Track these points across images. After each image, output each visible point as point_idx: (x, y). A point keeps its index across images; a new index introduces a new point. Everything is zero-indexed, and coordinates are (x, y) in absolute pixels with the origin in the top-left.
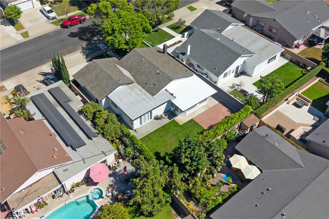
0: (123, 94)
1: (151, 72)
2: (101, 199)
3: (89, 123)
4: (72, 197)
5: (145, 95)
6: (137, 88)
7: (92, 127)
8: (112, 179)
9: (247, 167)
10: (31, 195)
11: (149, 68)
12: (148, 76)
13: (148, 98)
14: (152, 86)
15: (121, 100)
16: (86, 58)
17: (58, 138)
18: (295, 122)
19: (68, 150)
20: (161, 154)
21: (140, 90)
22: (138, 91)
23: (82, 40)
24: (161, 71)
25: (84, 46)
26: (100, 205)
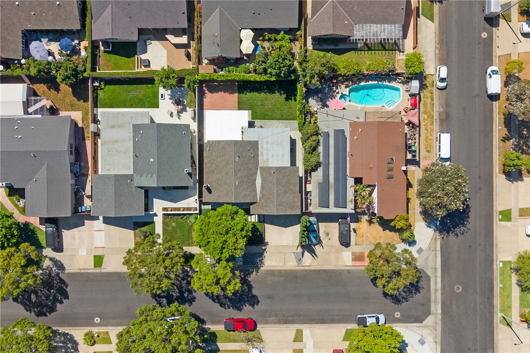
0: (278, 160)
1: (241, 165)
2: (344, 93)
3: (320, 149)
4: (359, 108)
5: (263, 147)
6: (263, 158)
7: (320, 144)
8: (328, 103)
9: (246, 40)
10: (386, 116)
11: (240, 170)
12: (247, 162)
13: (262, 142)
14: (251, 151)
15: (283, 155)
16: (265, 250)
17: (348, 150)
18: (167, 52)
19: (347, 134)
20: (284, 97)
21: (262, 155)
22: (264, 155)
23: (251, 285)
24: (235, 157)
25: (254, 273)
26: (346, 90)
